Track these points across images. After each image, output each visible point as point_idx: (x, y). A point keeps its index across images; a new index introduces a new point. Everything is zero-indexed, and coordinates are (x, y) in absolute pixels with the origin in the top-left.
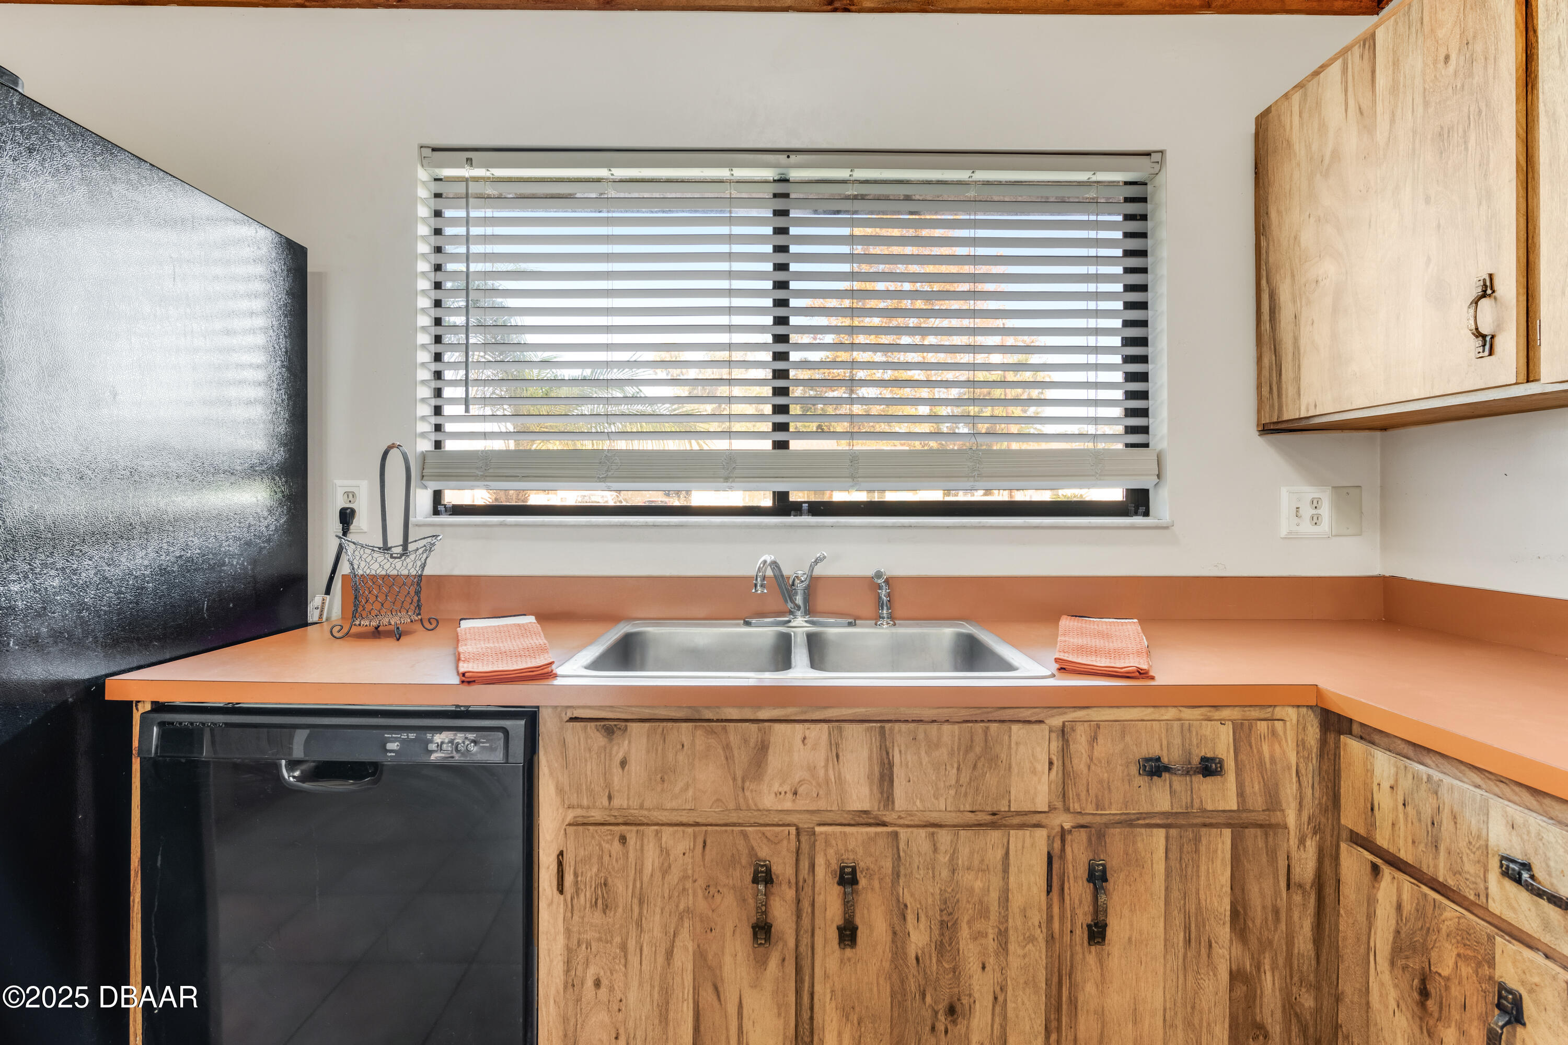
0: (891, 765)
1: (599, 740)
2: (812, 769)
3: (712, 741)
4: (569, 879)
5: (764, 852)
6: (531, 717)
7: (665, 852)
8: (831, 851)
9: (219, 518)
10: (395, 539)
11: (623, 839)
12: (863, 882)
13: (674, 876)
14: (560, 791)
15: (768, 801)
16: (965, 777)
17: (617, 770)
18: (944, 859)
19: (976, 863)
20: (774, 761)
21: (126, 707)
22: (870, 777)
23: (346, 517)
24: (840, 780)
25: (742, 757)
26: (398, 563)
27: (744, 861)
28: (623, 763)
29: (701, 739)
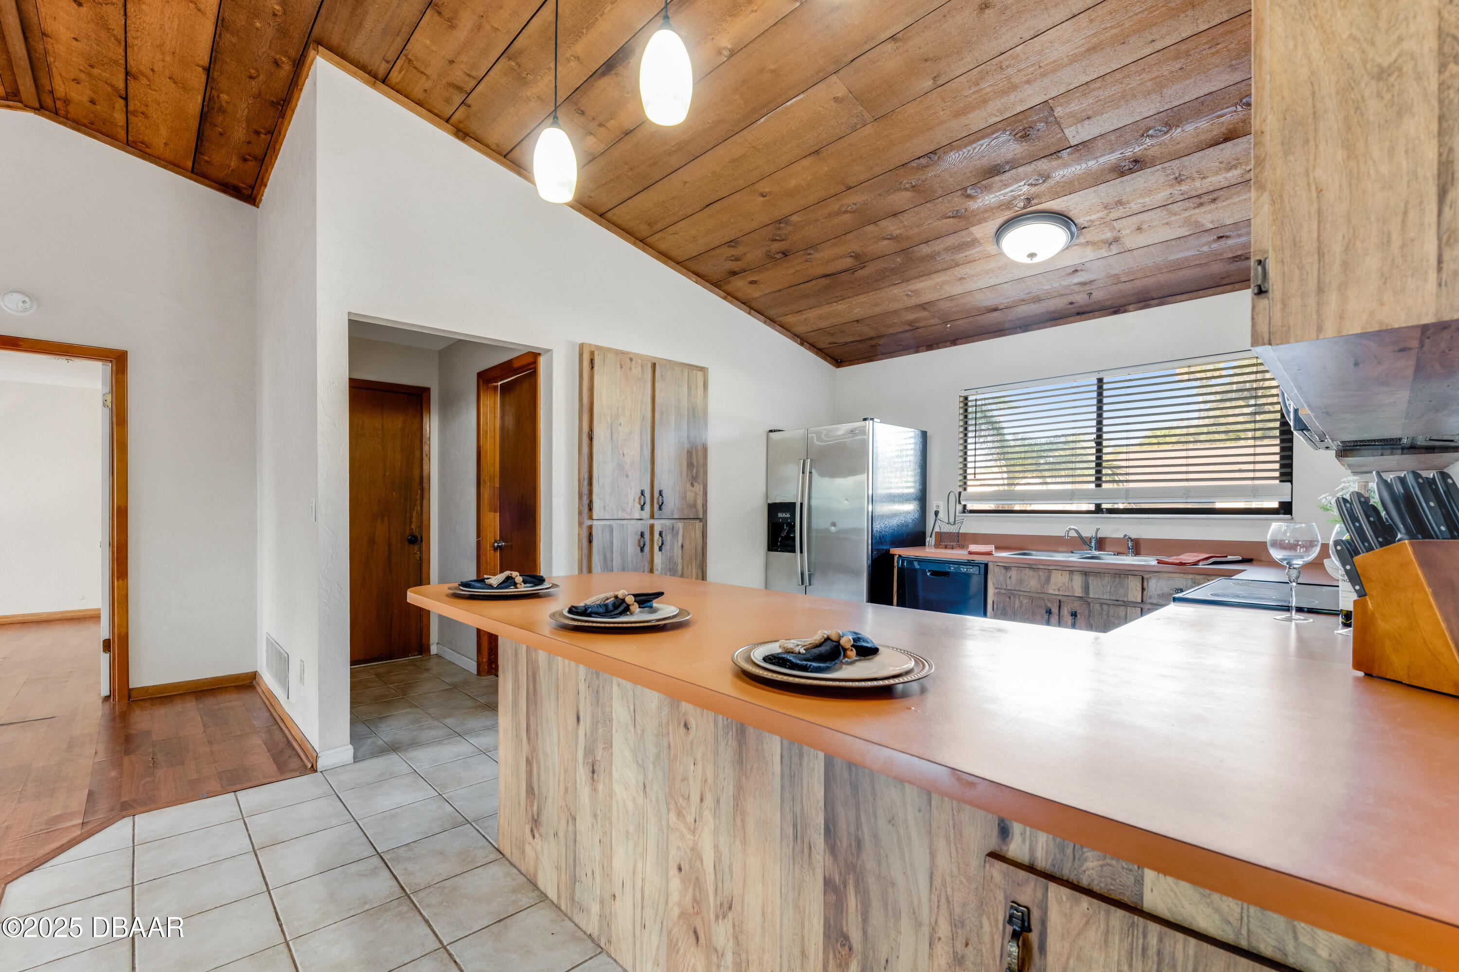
0: (1088, 585)
1: (1003, 571)
2: (1064, 584)
3: (1035, 573)
4: (995, 606)
5: (1049, 605)
6: (986, 565)
7: (1021, 602)
8: (1069, 607)
9: (895, 515)
10: (952, 520)
11: (1010, 598)
12: (1079, 616)
13: (1024, 609)
14: (994, 584)
15: (1051, 591)
16: (1113, 590)
17: (1008, 579)
18: (1105, 613)
19: (1116, 615)
20: (1053, 580)
21: (893, 555)
22: (1082, 587)
23: (937, 513)
24: (1072, 587)
25: (1043, 578)
26: (952, 527)
27: (1044, 607)
28: (1010, 577)
29: (1031, 573)
